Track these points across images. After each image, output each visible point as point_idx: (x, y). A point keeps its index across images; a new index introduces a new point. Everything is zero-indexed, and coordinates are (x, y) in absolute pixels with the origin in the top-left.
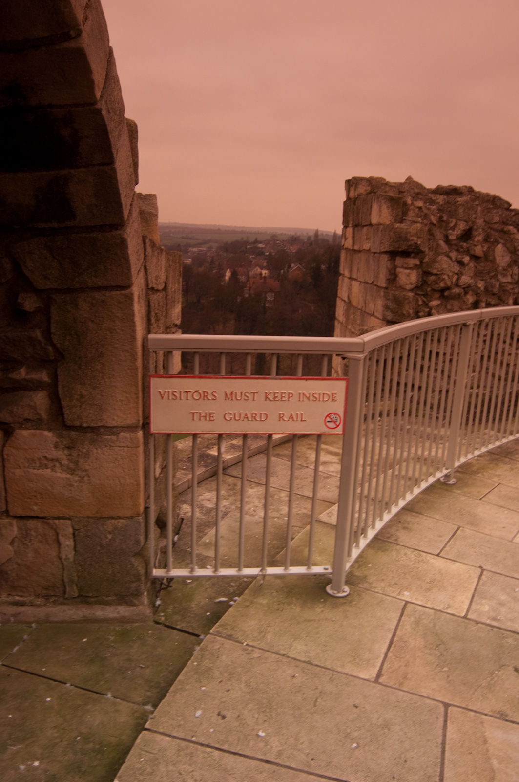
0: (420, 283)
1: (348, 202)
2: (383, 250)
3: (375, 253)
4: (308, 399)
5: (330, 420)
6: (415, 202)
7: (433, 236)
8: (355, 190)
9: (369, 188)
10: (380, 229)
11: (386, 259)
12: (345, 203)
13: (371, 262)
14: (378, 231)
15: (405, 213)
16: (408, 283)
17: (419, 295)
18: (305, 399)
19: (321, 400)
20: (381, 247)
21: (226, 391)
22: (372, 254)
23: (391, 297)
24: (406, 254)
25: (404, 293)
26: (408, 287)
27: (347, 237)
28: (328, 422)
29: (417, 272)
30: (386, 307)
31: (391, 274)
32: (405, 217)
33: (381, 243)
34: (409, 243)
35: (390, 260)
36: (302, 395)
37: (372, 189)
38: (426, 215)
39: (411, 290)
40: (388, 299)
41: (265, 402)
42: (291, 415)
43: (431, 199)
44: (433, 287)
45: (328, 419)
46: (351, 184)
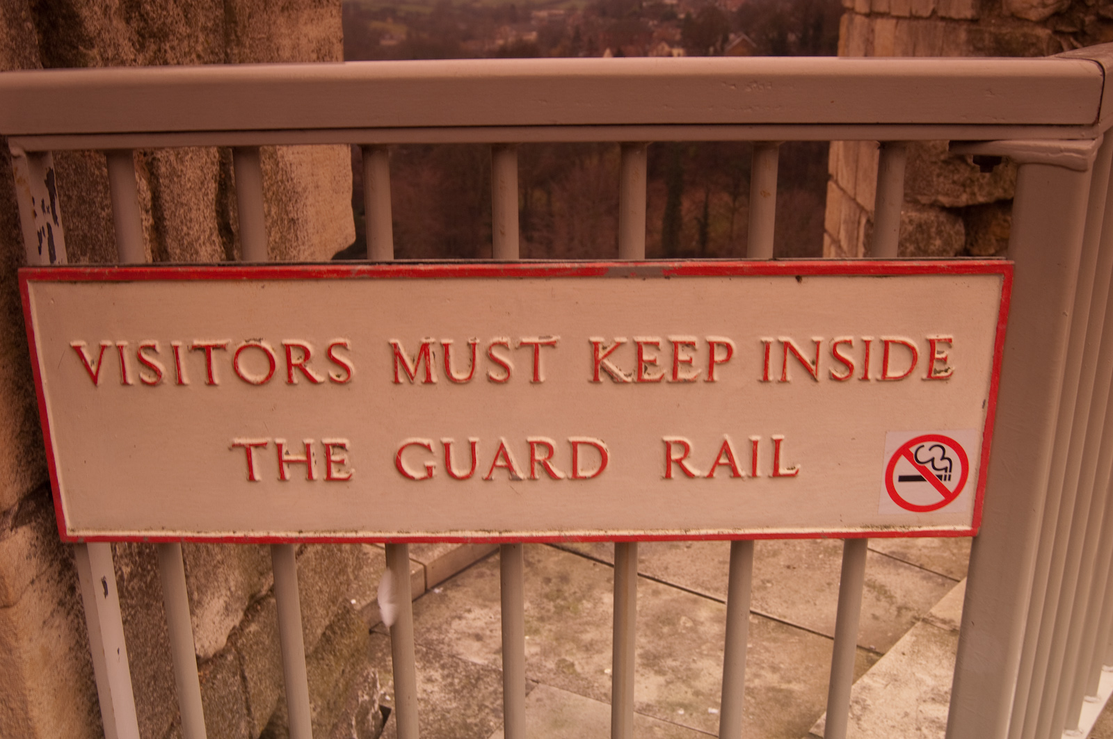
0: (1067, 4)
4: (809, 370)
5: (915, 472)
16: (1035, 2)
17: (1061, 34)
18: (793, 370)
19: (874, 373)
21: (393, 341)
23: (988, 42)
25: (1026, 30)
28: (903, 479)
36: (775, 355)
40: (979, 50)
41: (593, 388)
42: (725, 449)
45: (905, 467)
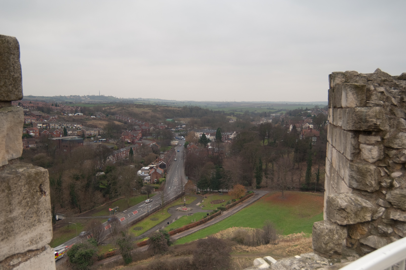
0: (382, 157)
1: (330, 90)
2: (349, 129)
3: (344, 130)
6: (377, 88)
7: (395, 115)
8: (334, 81)
9: (344, 79)
10: (347, 111)
11: (351, 137)
12: (329, 90)
13: (342, 137)
14: (345, 113)
15: (368, 98)
16: (370, 157)
17: (381, 167)
20: (347, 126)
22: (343, 131)
23: (355, 169)
24: (368, 133)
25: (367, 166)
26: (371, 161)
27: (330, 115)
29: (379, 148)
30: (352, 177)
31: (355, 149)
32: (369, 101)
33: (347, 123)
34: (369, 124)
35: (354, 138)
37: (346, 80)
38: (387, 98)
39: (374, 163)
40: (352, 171)
43: (395, 84)
44: (394, 161)
46: (332, 77)
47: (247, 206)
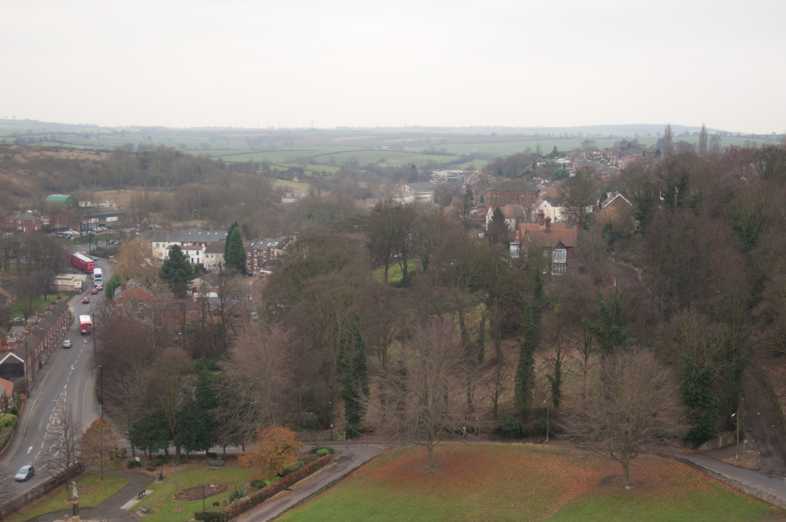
47: (302, 501)
